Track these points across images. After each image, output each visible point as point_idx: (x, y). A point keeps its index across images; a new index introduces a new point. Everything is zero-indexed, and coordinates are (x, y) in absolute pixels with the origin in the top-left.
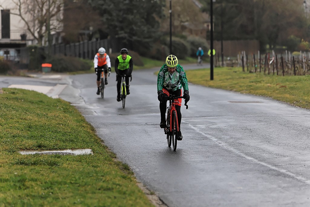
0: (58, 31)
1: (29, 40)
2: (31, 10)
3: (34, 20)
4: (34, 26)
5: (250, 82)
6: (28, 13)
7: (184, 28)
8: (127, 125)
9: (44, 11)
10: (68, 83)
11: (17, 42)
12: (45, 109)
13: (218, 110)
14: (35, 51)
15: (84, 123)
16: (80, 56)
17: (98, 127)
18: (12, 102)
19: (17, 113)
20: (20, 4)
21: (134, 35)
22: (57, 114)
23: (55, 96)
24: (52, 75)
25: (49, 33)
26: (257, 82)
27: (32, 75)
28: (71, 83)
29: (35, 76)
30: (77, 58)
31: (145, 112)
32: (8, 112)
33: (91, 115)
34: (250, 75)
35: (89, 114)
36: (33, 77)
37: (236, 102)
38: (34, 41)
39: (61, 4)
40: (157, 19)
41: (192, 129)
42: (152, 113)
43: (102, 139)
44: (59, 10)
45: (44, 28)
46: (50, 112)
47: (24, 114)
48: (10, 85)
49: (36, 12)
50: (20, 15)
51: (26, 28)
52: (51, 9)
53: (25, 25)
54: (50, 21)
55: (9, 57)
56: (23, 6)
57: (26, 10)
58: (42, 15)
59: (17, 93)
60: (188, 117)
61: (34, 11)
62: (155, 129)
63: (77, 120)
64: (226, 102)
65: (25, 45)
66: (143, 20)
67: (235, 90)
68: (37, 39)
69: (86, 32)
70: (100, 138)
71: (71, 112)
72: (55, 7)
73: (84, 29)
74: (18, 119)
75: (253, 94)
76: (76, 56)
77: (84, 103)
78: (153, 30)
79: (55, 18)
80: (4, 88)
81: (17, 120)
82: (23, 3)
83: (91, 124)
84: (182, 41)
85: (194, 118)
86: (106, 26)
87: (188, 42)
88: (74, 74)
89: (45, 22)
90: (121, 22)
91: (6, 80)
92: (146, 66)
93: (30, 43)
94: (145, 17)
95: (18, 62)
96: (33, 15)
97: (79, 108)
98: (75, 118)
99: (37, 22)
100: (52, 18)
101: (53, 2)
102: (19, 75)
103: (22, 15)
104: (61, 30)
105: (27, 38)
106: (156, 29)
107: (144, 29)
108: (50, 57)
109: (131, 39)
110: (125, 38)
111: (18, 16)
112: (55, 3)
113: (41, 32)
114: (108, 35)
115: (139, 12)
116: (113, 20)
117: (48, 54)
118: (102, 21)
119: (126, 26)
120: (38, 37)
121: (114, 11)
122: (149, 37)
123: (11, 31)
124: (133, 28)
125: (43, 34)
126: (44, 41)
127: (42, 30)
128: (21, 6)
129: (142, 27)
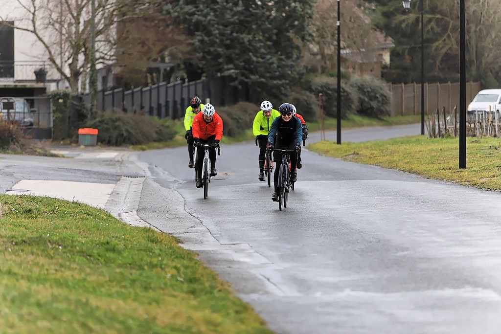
1: (52, 81)
2: (56, 21)
3: (61, 43)
4: (62, 54)
6: (50, 27)
9: (82, 24)
11: (28, 85)
16: (151, 113)
20: (35, 11)
21: (253, 72)
29: (65, 152)
30: (146, 116)
39: (114, 10)
44: (110, 23)
45: (81, 57)
49: (66, 25)
50: (34, 32)
54: (94, 42)
55: (13, 115)
56: (39, 14)
57: (47, 21)
58: (78, 31)
61: (61, 24)
65: (43, 90)
66: (269, 43)
68: (69, 79)
69: (163, 66)
72: (103, 14)
76: (143, 112)
78: (290, 62)
79: (102, 37)
82: (40, 8)
86: (200, 55)
87: (352, 86)
89: (84, 45)
90: (228, 47)
93: (52, 87)
94: (275, 38)
95: (31, 124)
96: (60, 30)
100: (98, 39)
101: (100, 6)
103: (37, 32)
104: (114, 62)
105: (48, 78)
106: (293, 61)
107: (271, 61)
108: (94, 115)
109: (246, 80)
110: (236, 79)
111: (29, 33)
112: (104, 7)
113: (77, 64)
114: (203, 73)
115: (263, 27)
116: (213, 44)
117: (91, 109)
118: (192, 44)
119: (237, 54)
120: (69, 75)
121: (216, 26)
122: (282, 76)
123: (15, 63)
124: (250, 59)
125: (80, 68)
126: (82, 82)
127: (77, 60)
128: (36, 13)
129: (269, 57)
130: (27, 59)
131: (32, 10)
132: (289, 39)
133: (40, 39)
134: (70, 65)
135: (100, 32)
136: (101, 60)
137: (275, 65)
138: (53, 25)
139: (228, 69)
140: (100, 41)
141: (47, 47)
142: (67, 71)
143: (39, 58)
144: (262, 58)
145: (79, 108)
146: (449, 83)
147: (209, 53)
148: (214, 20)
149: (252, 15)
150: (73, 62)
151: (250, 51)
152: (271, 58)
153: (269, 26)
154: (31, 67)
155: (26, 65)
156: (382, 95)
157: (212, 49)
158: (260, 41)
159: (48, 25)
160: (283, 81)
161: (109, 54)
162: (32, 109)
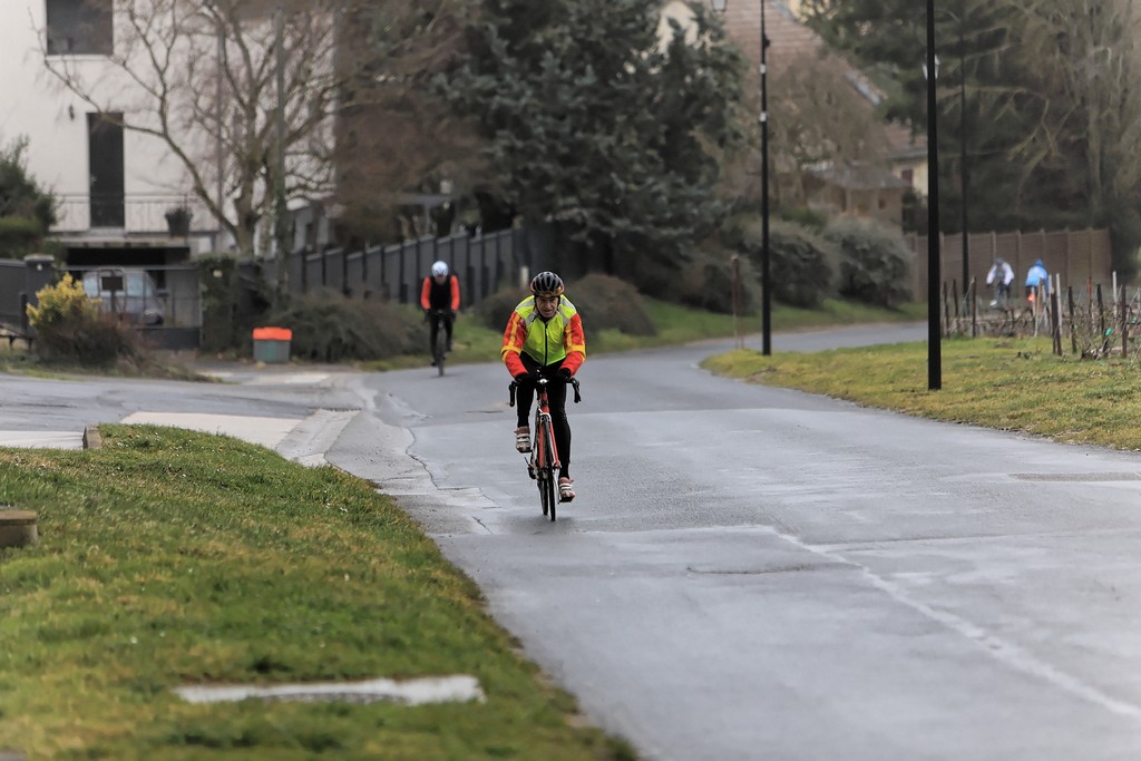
0: (316, 196)
1: (202, 233)
2: (208, 114)
3: (219, 157)
4: (221, 178)
5: (1090, 396)
6: (196, 124)
7: (812, 183)
8: (614, 576)
9: (261, 118)
10: (361, 405)
11: (154, 242)
12: (275, 510)
13: (975, 511)
14: (225, 276)
15: (436, 568)
16: (403, 297)
17: (496, 585)
18: (141, 483)
19: (166, 529)
20: (165, 92)
21: (617, 212)
22: (328, 529)
23: (312, 460)
24: (294, 371)
25: (282, 203)
26: (1115, 398)
27: (214, 374)
28: (371, 405)
29: (225, 375)
30: (394, 305)
31: (681, 521)
32: (126, 526)
33: (463, 536)
34: (1084, 368)
35: (454, 530)
36: (220, 381)
37: (1042, 477)
38: (218, 237)
39: (325, 90)
40: (708, 146)
41: (877, 590)
42: (709, 524)
43: (515, 632)
44: (318, 115)
45: (259, 186)
46: (298, 523)
47: (193, 532)
48: (130, 413)
49: (228, 121)
50: (165, 135)
51: (190, 184)
52: (288, 110)
53: (185, 174)
54: (282, 155)
55: (121, 302)
56: (174, 100)
57: (190, 113)
58: (251, 132)
59: (160, 446)
60: (857, 541)
61: (219, 118)
62: (727, 589)
63: (408, 555)
64: (1003, 477)
65: (183, 253)
66: (652, 152)
67: (1030, 427)
68: (234, 230)
69: (429, 201)
70: (505, 631)
71: (381, 523)
72: (302, 100)
73: (419, 189)
74: (168, 553)
75: (1105, 445)
76: (387, 296)
77: (428, 483)
78: (693, 191)
79: (302, 144)
80: (106, 425)
81: (165, 556)
82: (173, 87)
84: (806, 234)
85: (882, 544)
86: (507, 178)
87: (829, 238)
88: (382, 369)
89: (265, 161)
90: (566, 161)
91: (111, 392)
92: (666, 334)
93: (202, 246)
94: (662, 141)
95: (159, 321)
96: (216, 132)
97: (413, 503)
98: (400, 548)
99: (231, 160)
100: (291, 148)
101: (295, 82)
102: (161, 374)
103: (170, 133)
104: (327, 194)
105: (194, 226)
106: (700, 188)
107: (655, 189)
108: (284, 301)
109: (605, 229)
110: (583, 225)
111: (155, 137)
112: (303, 84)
113: (251, 199)
114: (514, 214)
115: (638, 119)
116: (532, 154)
117: (279, 290)
118: (491, 156)
119: (586, 176)
120: (235, 222)
121: (540, 118)
122: (679, 220)
123: (127, 198)
124: (611, 186)
125: (258, 207)
126: (261, 237)
127: (252, 192)
128: (168, 97)
129: (650, 180)
130: (151, 189)
131: (160, 90)
132: (693, 144)
133: (177, 150)
134: (237, 202)
135: (296, 135)
136: (299, 192)
137: (664, 199)
138: (202, 121)
139: (566, 207)
140: (296, 153)
141: (190, 166)
142: (231, 213)
143: (174, 188)
144: (638, 183)
145: (253, 288)
146: (1042, 231)
147: (526, 173)
148: (535, 106)
149: (615, 94)
150: (243, 196)
151: (610, 168)
152: (654, 184)
153: (651, 117)
154: (159, 206)
155: (149, 202)
156: (894, 258)
157: (532, 166)
158: (631, 148)
159: (191, 121)
160: (681, 230)
161: (315, 178)
162: (162, 291)
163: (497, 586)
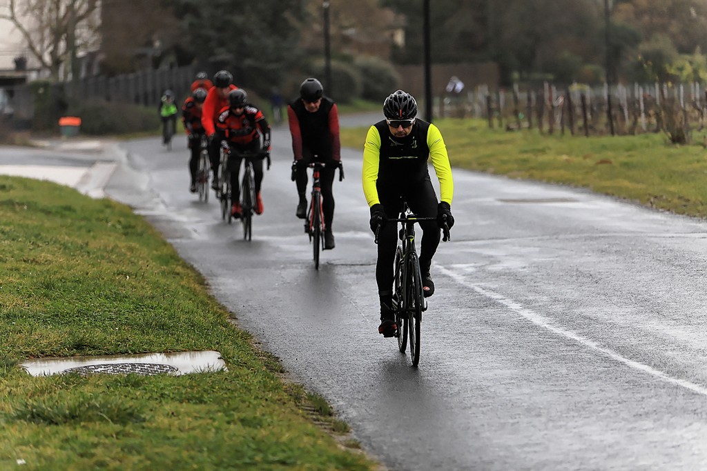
1: (32, 70)
3: (41, 30)
4: (43, 42)
9: (63, 10)
10: (118, 159)
11: (8, 75)
14: (45, 93)
24: (82, 140)
25: (74, 54)
27: (40, 144)
29: (46, 143)
36: (43, 148)
38: (41, 73)
45: (62, 44)
51: (26, 45)
52: (77, 5)
53: (23, 40)
54: (74, 28)
58: (57, 18)
65: (23, 80)
68: (50, 68)
77: (162, 207)
79: (84, 22)
83: (195, 266)
89: (65, 32)
93: (33, 76)
95: (11, 115)
99: (47, 31)
100: (78, 25)
102: (12, 143)
104: (97, 49)
105: (28, 66)
113: (58, 51)
114: (193, 57)
120: (49, 63)
125: (62, 55)
126: (64, 71)
127: (58, 47)
133: (19, 27)
134: (51, 53)
141: (26, 34)
142: (47, 59)
150: (54, 49)
163: (214, 276)
